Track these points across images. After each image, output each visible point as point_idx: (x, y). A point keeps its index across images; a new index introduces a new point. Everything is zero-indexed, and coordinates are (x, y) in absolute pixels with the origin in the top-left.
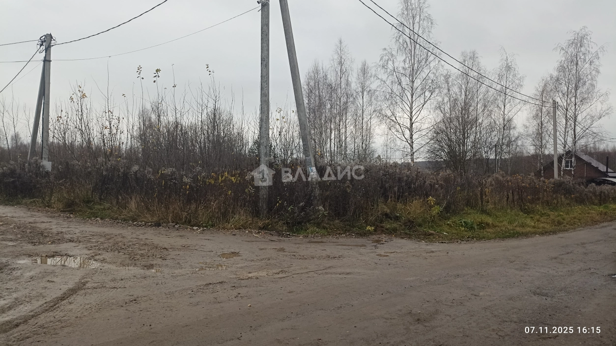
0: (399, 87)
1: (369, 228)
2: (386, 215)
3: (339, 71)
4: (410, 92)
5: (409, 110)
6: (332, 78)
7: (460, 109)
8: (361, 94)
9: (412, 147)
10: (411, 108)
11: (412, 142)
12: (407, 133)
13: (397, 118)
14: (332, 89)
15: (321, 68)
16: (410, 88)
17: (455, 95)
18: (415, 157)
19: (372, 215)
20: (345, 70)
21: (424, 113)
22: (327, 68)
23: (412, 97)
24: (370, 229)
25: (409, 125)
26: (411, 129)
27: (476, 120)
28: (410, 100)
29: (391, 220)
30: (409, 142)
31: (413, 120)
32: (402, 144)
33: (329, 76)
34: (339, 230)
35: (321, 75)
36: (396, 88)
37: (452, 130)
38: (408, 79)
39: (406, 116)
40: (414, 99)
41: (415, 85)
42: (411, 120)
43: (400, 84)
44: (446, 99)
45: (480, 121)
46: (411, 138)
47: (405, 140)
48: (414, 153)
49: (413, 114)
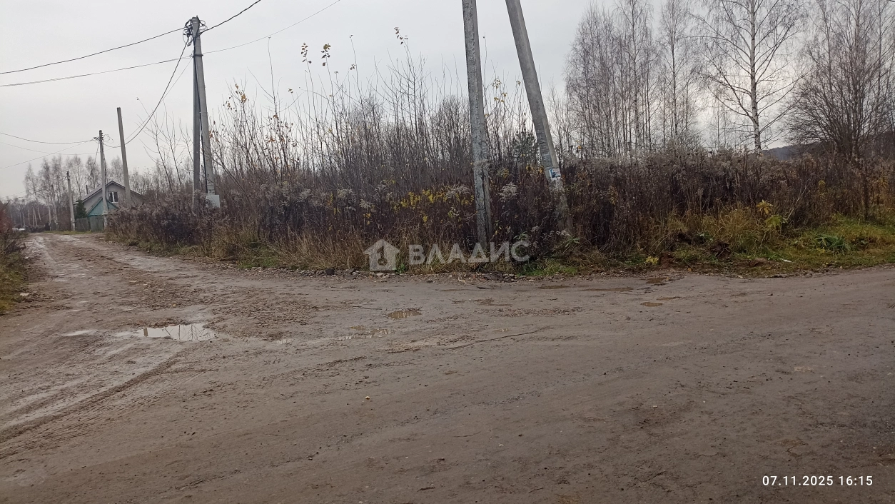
0: (730, 26)
1: (650, 259)
2: (681, 237)
3: (630, 14)
4: (750, 31)
5: (749, 61)
6: (619, 27)
7: (848, 50)
8: (669, 47)
9: (756, 122)
10: (752, 59)
11: (757, 115)
12: (747, 100)
13: (728, 78)
14: (621, 45)
15: (601, 14)
16: (749, 23)
17: (837, 27)
18: (762, 140)
19: (656, 238)
20: (639, 12)
21: (776, 63)
22: (611, 12)
23: (753, 39)
24: (652, 260)
25: (749, 88)
26: (753, 94)
27: (880, 65)
28: (750, 45)
29: (690, 244)
30: (751, 115)
31: (757, 78)
32: (739, 119)
33: (615, 25)
34: (599, 267)
35: (601, 26)
36: (724, 28)
37: (833, 88)
38: (744, 9)
39: (743, 72)
40: (757, 42)
41: (758, 18)
42: (753, 78)
43: (731, 20)
44: (821, 37)
45: (887, 65)
46: (755, 108)
47: (744, 113)
48: (759, 133)
49: (756, 67)
